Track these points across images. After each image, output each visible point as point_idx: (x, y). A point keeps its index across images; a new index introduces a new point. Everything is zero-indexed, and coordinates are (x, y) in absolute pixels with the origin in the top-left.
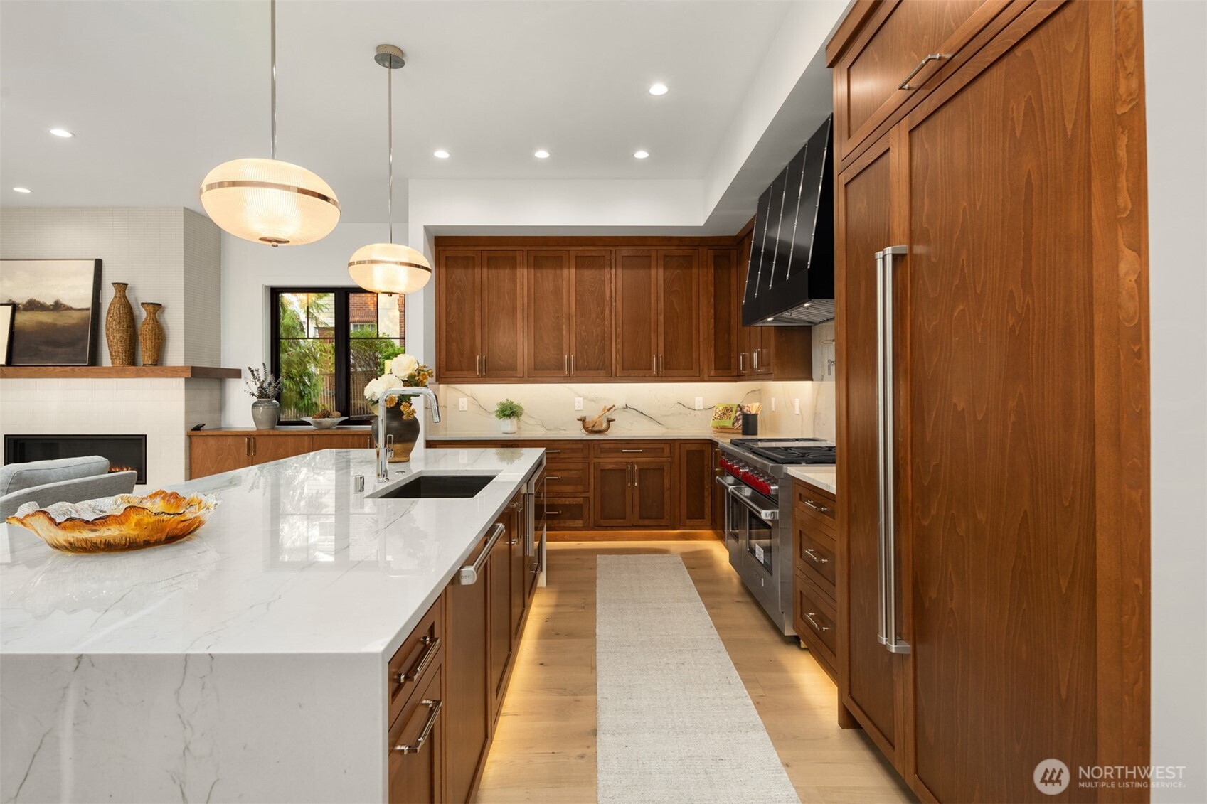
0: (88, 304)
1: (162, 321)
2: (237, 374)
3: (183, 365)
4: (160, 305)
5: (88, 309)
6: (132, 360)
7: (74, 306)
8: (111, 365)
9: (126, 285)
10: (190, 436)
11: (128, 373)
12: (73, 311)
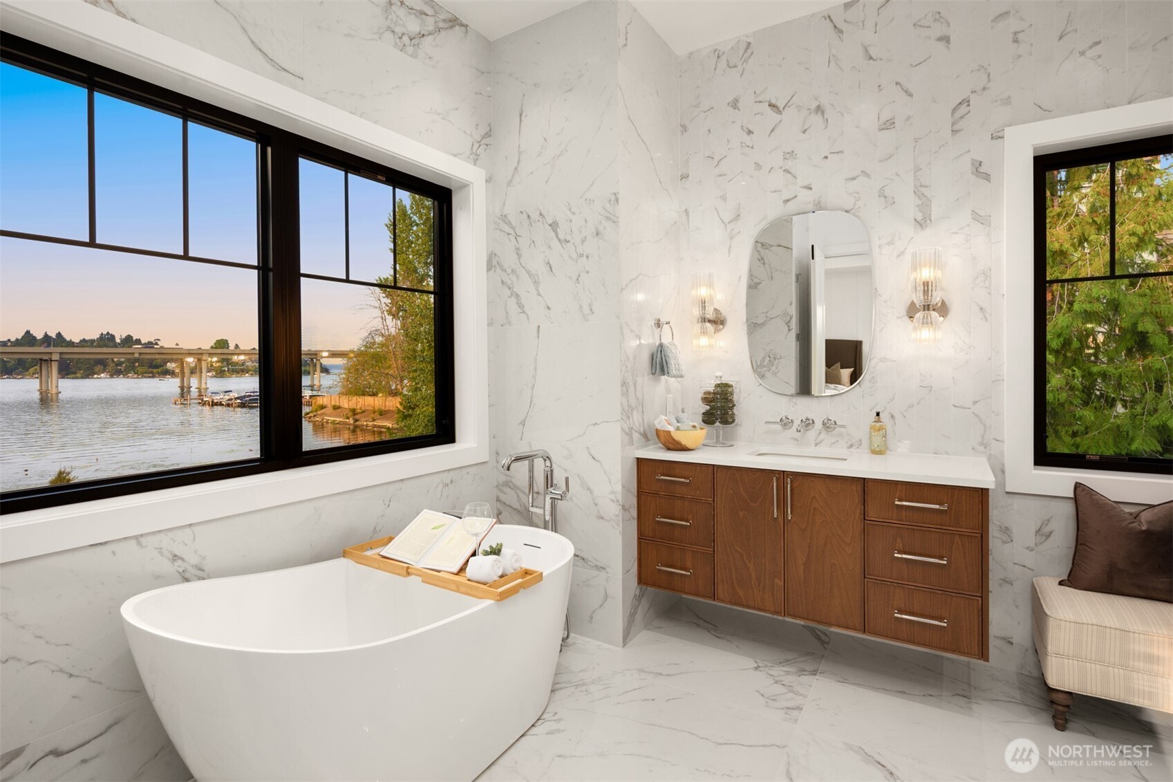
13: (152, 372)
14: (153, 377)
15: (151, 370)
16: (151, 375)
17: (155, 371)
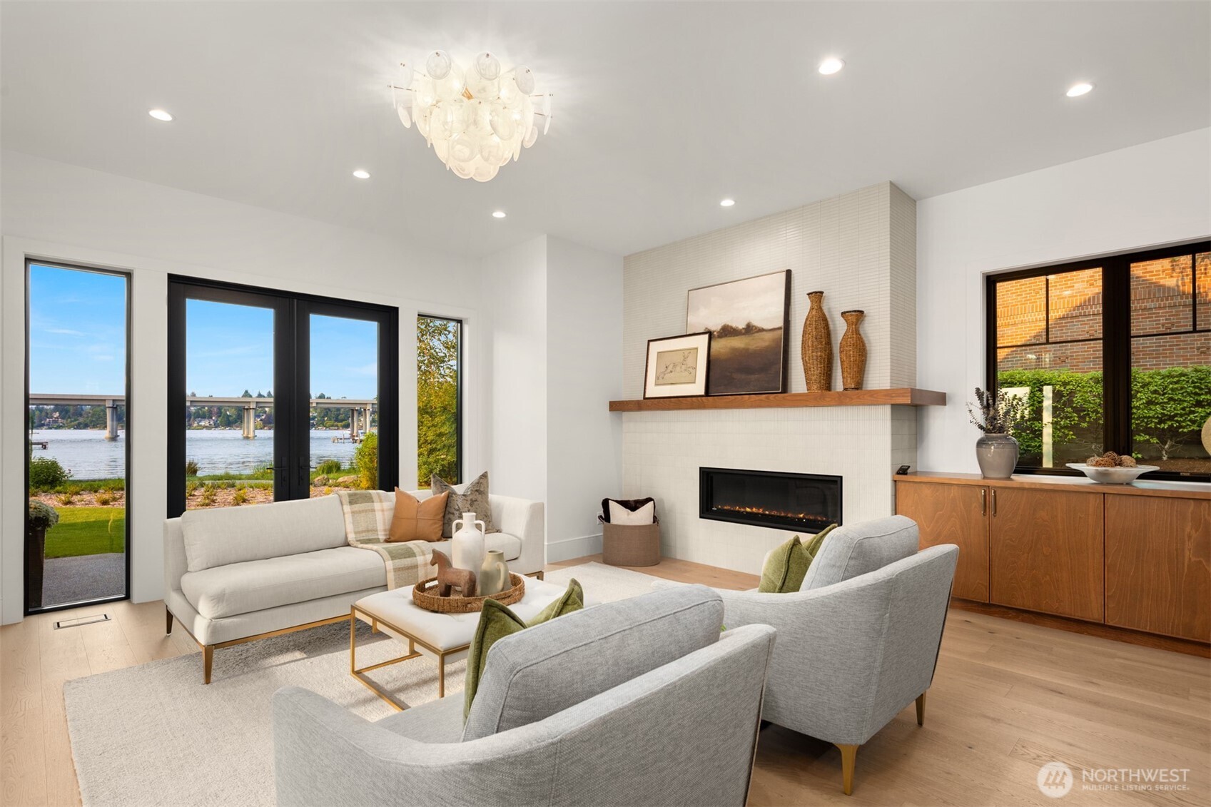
0: (780, 323)
1: (861, 332)
2: (941, 399)
3: (889, 388)
4: (862, 312)
5: (780, 328)
6: (828, 385)
7: (765, 327)
8: (806, 392)
9: (822, 293)
10: (895, 481)
11: (828, 400)
12: (764, 333)
13: (337, 426)
14: (338, 429)
15: (336, 423)
16: (336, 428)
17: (340, 424)
